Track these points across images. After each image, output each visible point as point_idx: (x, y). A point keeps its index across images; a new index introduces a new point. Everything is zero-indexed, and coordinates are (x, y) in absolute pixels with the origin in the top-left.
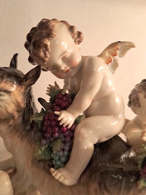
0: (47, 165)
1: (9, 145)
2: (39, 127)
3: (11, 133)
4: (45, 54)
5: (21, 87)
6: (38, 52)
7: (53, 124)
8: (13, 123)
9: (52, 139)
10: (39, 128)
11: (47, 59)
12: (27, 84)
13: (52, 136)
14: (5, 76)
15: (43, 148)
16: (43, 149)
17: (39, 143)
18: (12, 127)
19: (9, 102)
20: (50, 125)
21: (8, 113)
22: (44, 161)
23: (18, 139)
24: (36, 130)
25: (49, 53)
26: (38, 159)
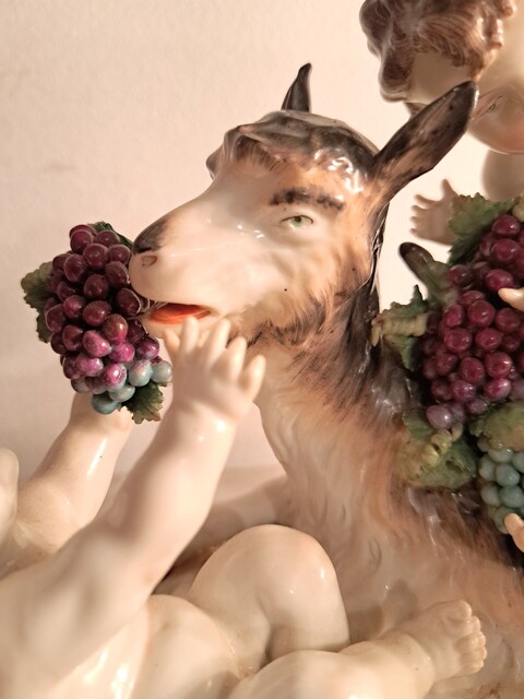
0: (455, 506)
1: (289, 433)
2: (407, 362)
3: (301, 384)
4: (490, 31)
5: (376, 184)
6: (463, 23)
7: (489, 342)
8: (313, 343)
9: (479, 406)
10: (402, 367)
11: (491, 57)
12: (403, 171)
13: (480, 391)
14: (316, 140)
15: (446, 441)
16: (445, 445)
17: (419, 424)
18: (306, 359)
19: (322, 250)
20: (474, 346)
21: (312, 299)
22: (441, 493)
23: (328, 407)
24: (390, 374)
25: (506, 26)
26: (417, 484)
